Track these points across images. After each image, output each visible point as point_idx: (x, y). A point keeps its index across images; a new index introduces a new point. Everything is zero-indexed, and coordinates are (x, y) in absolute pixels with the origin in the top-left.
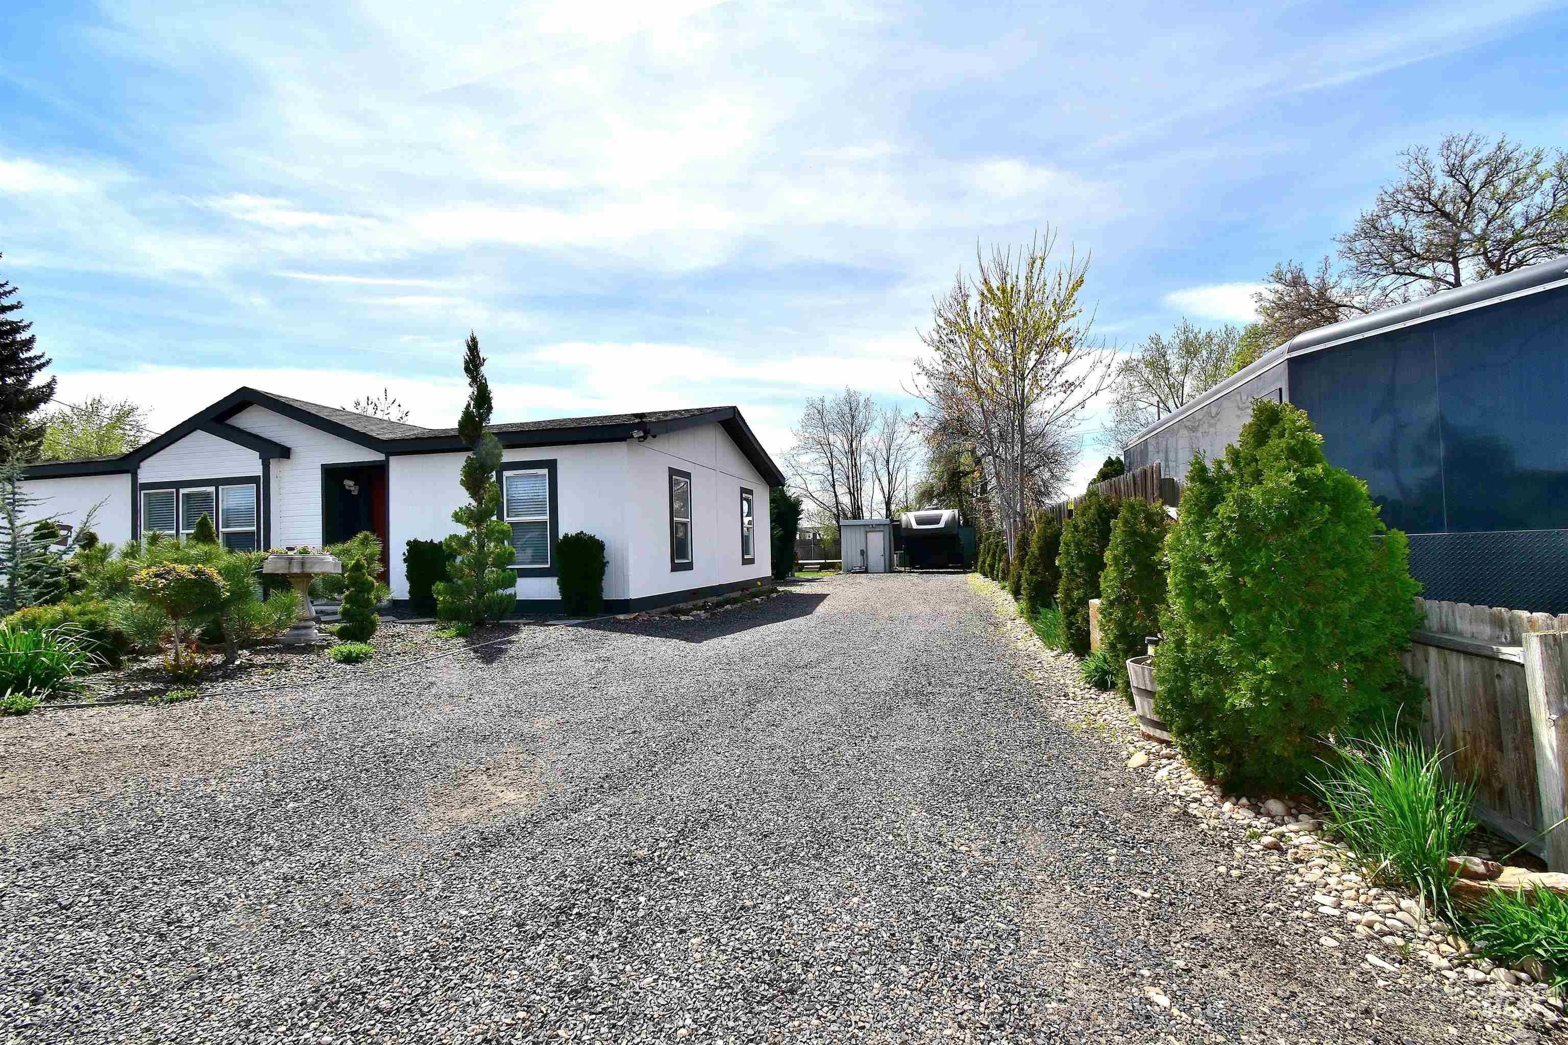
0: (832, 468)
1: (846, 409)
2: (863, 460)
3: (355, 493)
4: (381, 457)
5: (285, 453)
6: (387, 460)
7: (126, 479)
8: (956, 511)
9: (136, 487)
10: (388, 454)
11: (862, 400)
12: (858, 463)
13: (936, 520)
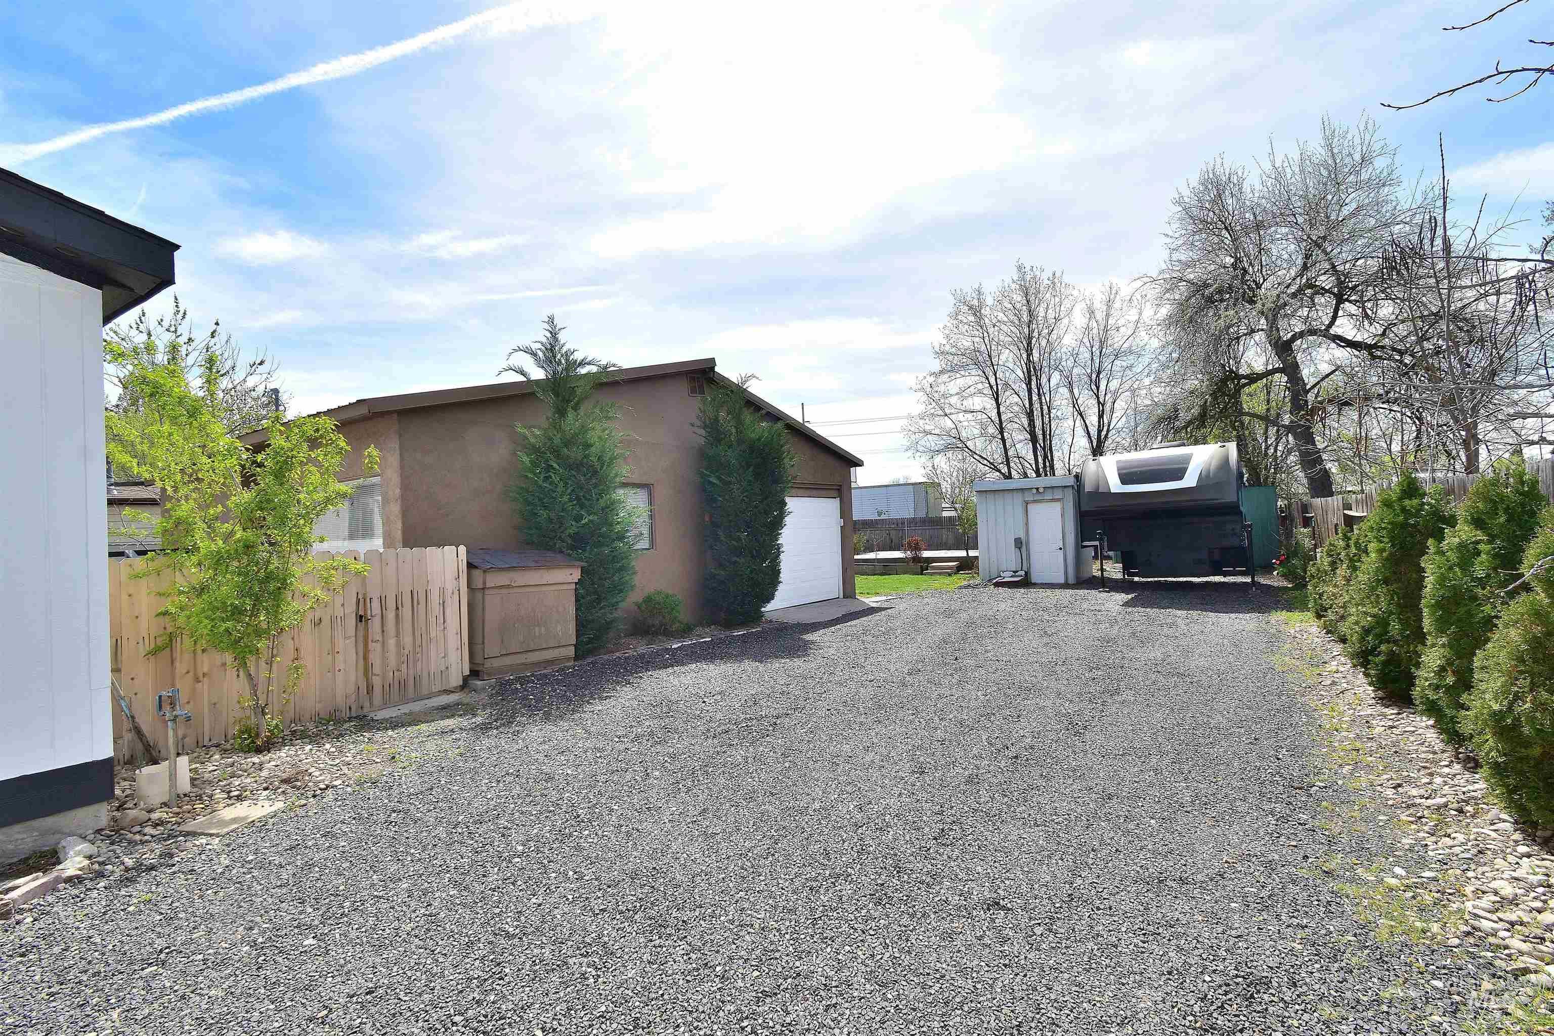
0: (997, 400)
1: (1018, 298)
2: (1054, 381)
8: (1232, 447)
11: (1045, 277)
12: (1046, 389)
13: (1178, 473)
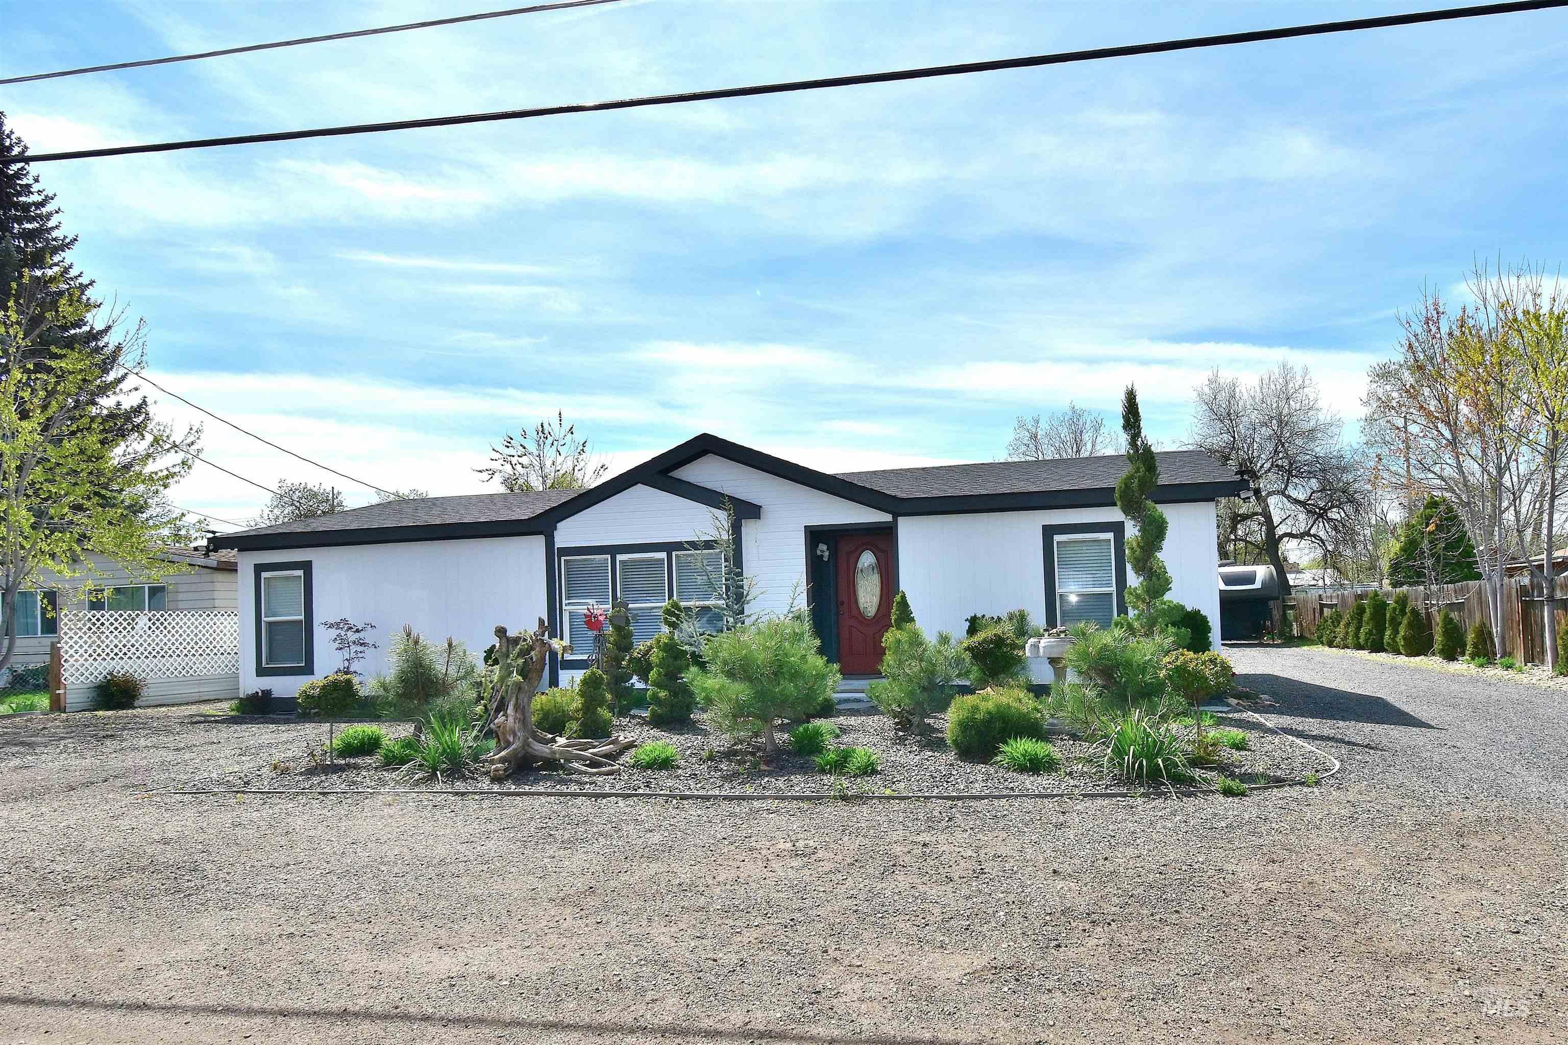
3: (826, 559)
4: (887, 518)
5: (753, 511)
6: (895, 522)
7: (539, 542)
9: (552, 552)
10: (896, 514)
13: (1250, 580)
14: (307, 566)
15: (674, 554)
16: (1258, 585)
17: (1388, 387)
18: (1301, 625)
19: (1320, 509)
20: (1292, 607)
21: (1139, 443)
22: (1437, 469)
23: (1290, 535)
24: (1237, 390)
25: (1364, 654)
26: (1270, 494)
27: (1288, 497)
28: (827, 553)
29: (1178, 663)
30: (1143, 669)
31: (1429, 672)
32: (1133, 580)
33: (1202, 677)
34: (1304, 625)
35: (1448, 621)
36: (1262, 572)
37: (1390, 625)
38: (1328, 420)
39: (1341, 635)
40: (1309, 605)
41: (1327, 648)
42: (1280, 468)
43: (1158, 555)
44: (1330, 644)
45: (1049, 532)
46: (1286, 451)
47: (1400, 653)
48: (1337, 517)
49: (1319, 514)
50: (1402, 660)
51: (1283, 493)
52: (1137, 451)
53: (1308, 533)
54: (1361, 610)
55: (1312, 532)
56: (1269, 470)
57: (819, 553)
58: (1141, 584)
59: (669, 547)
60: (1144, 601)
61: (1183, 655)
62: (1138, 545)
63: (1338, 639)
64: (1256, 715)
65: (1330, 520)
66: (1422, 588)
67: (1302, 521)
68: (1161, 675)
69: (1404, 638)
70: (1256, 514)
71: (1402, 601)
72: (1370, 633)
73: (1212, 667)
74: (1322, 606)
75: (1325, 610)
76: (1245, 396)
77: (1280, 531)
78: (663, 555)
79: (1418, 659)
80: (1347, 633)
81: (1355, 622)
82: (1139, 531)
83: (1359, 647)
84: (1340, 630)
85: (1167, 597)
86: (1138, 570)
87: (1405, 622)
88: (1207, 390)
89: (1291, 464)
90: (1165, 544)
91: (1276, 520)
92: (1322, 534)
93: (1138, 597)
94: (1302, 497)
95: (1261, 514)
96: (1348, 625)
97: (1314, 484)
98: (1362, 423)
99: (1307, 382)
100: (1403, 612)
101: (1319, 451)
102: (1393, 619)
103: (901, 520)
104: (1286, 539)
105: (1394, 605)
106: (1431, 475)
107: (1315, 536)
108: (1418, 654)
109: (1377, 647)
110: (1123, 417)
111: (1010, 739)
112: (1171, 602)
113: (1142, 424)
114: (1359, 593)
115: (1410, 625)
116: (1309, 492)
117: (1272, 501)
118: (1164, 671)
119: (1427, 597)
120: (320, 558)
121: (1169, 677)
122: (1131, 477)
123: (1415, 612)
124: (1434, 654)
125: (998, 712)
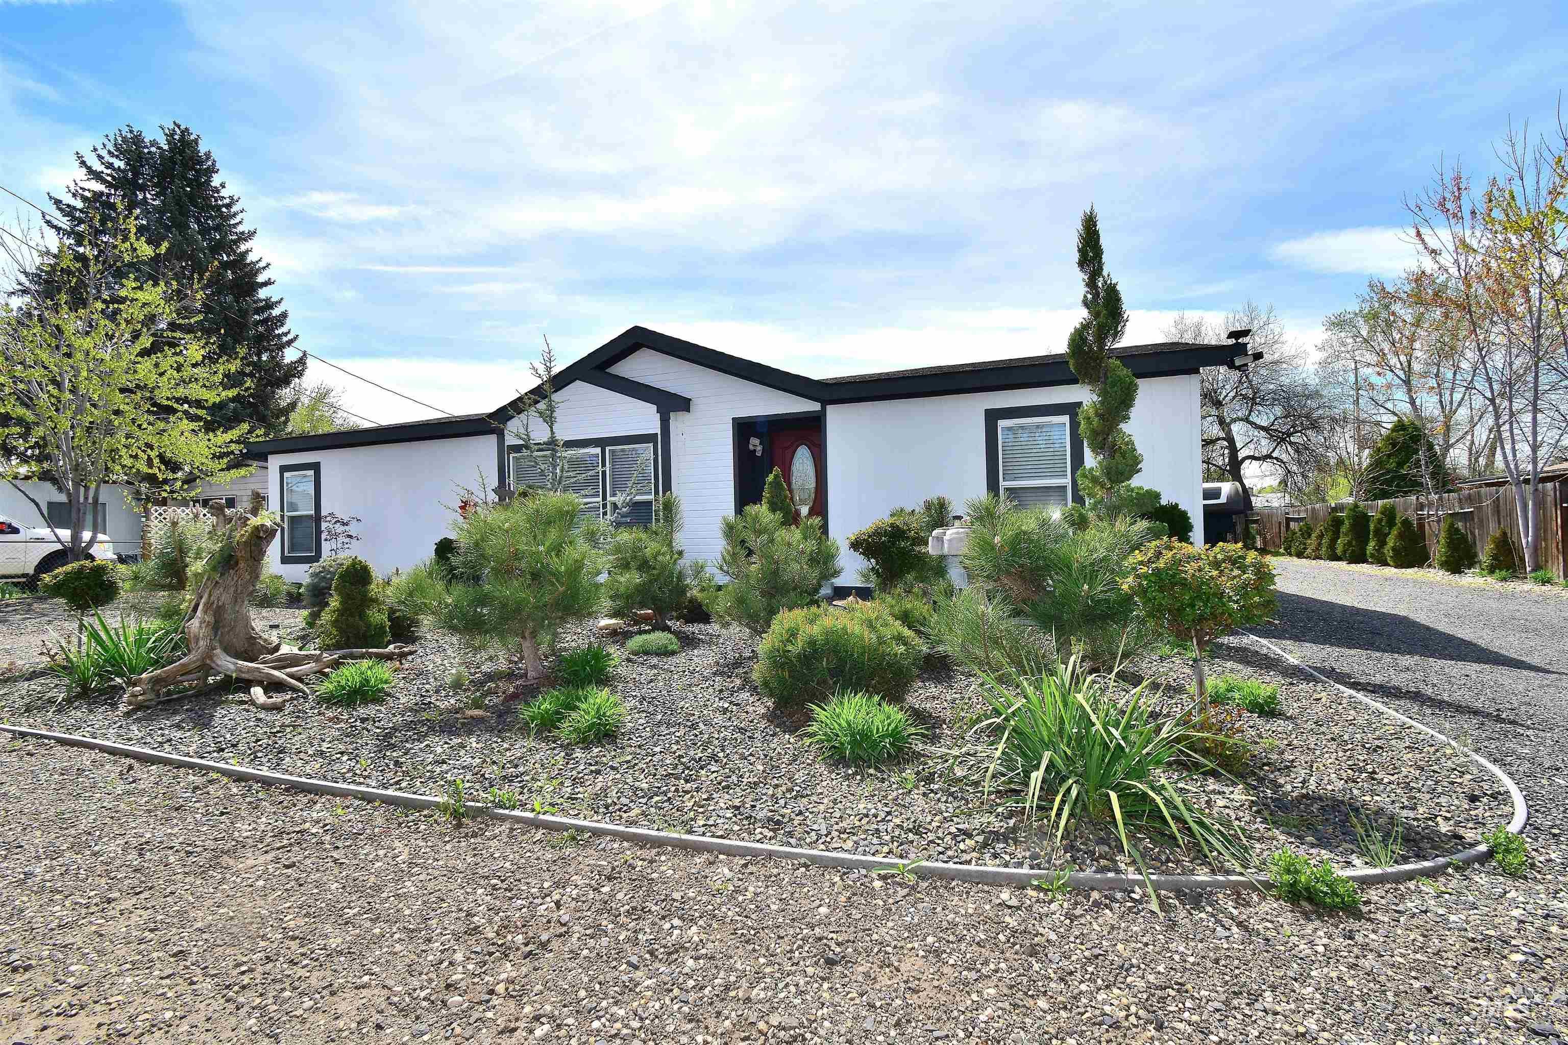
3: (759, 454)
4: (815, 406)
5: (683, 404)
6: (823, 411)
7: (492, 439)
9: (503, 451)
10: (825, 403)
14: (316, 467)
15: (607, 449)
16: (1223, 500)
17: (1343, 334)
18: (1265, 538)
19: (1283, 433)
20: (1256, 522)
21: (1100, 285)
22: (1389, 405)
23: (1253, 458)
24: (1203, 328)
25: (1343, 565)
26: (1234, 421)
27: (1252, 423)
28: (759, 448)
29: (1161, 564)
30: (1091, 572)
31: (1431, 584)
32: (1091, 460)
33: (1215, 594)
34: (1269, 537)
35: (1452, 531)
36: (1227, 488)
37: (1375, 536)
38: (1293, 352)
39: (1313, 547)
40: (1275, 519)
41: (1295, 559)
42: (1245, 397)
43: (1122, 426)
44: (1300, 555)
45: (992, 417)
46: (1250, 382)
47: (1388, 565)
48: (1300, 441)
49: (1281, 438)
50: (1390, 571)
51: (1246, 420)
52: (1098, 294)
53: (1269, 456)
54: (1337, 523)
55: (1274, 455)
56: (1234, 398)
57: (751, 447)
58: (1100, 463)
59: (601, 443)
60: (1103, 486)
61: (1170, 548)
62: (1097, 414)
63: (1309, 551)
64: (1264, 641)
65: (1291, 443)
66: (1414, 498)
67: (1265, 446)
68: (1125, 587)
69: (1393, 549)
70: (1219, 439)
71: (1390, 514)
72: (1349, 543)
73: (1236, 572)
74: (1288, 520)
75: (1292, 524)
76: (1211, 333)
77: (1241, 455)
78: (598, 450)
79: (1410, 571)
80: (1320, 544)
81: (1330, 534)
82: (1099, 396)
83: (1335, 558)
84: (1312, 542)
85: (1136, 482)
86: (1097, 448)
87: (1395, 532)
88: (1173, 330)
89: (1255, 393)
90: (1134, 412)
91: (1239, 445)
92: (1284, 457)
93: (1095, 480)
94: (1264, 424)
95: (1223, 439)
96: (1321, 536)
97: (1278, 411)
98: (1316, 366)
99: (1272, 320)
100: (1391, 522)
101: (1285, 380)
102: (1378, 532)
103: (830, 409)
104: (1247, 462)
105: (1379, 516)
106: (1382, 410)
107: (1276, 459)
108: (1410, 566)
109: (1358, 557)
110: (1079, 251)
111: (833, 695)
112: (1141, 488)
113: (1105, 258)
114: (1333, 505)
115: (1401, 536)
116: (1272, 418)
117: (1236, 428)
118: (1130, 579)
119: (1421, 507)
120: (328, 460)
121: (1143, 592)
122: (1085, 327)
123: (1406, 523)
124: (1429, 566)
125: (827, 642)
